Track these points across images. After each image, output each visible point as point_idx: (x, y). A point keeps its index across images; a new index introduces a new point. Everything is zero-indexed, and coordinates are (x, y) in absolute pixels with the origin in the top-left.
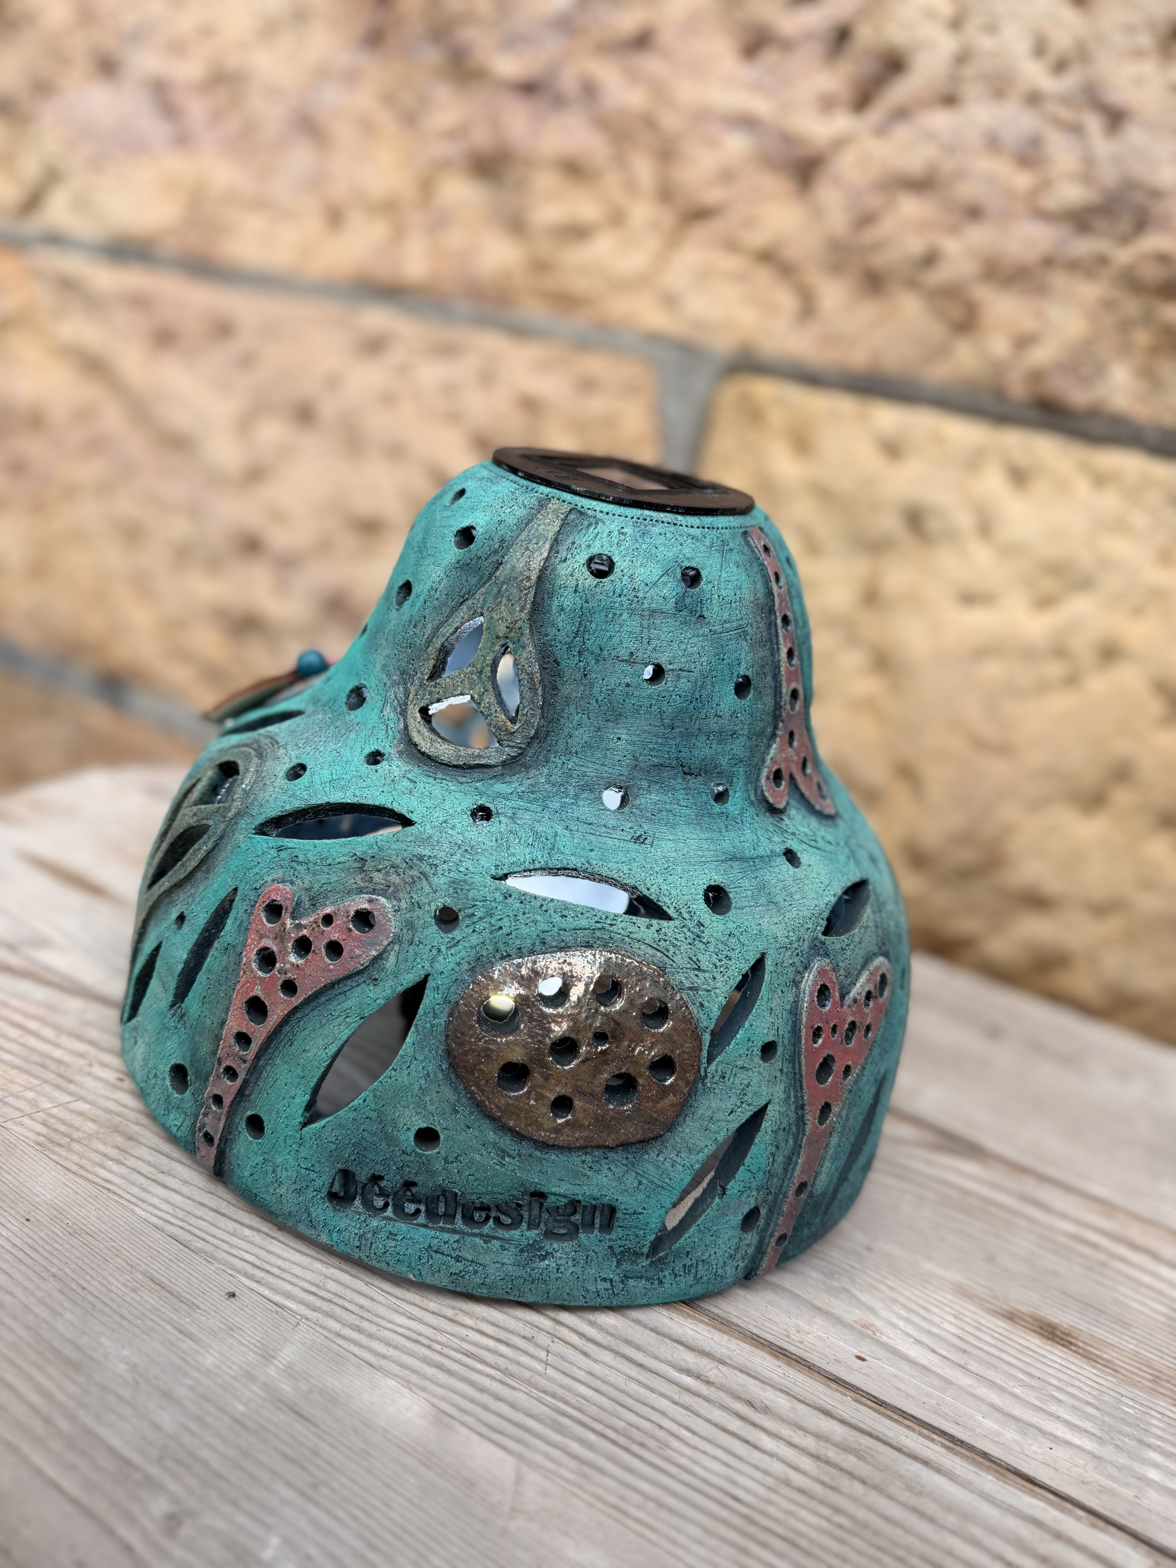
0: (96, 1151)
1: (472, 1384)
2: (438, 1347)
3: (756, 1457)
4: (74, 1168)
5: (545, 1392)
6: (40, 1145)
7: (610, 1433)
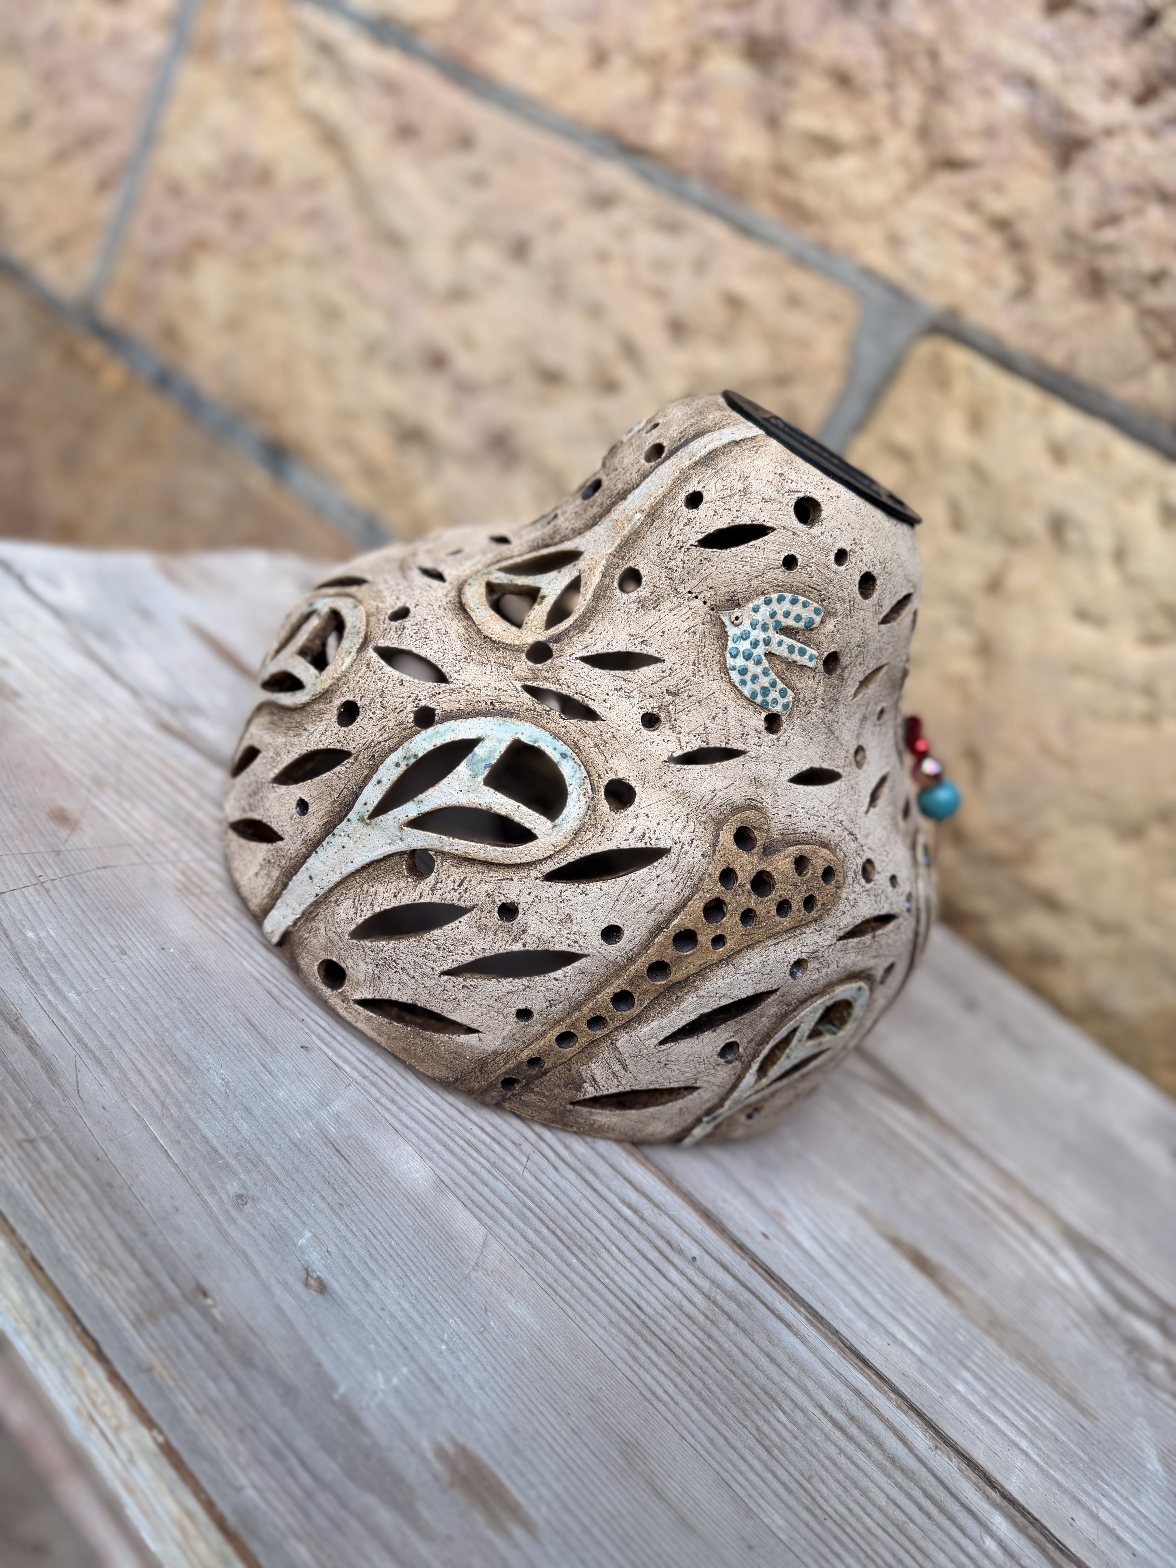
0: (220, 906)
1: (467, 1166)
2: (449, 1132)
3: (662, 1282)
4: (202, 916)
5: (519, 1188)
6: (178, 889)
7: (559, 1233)
